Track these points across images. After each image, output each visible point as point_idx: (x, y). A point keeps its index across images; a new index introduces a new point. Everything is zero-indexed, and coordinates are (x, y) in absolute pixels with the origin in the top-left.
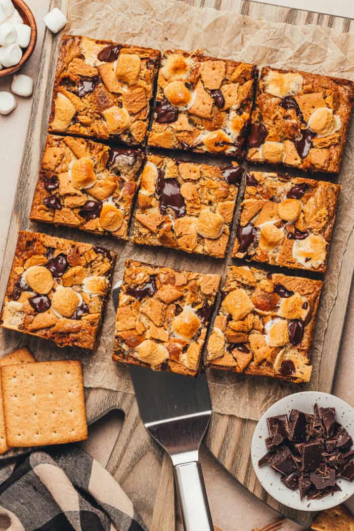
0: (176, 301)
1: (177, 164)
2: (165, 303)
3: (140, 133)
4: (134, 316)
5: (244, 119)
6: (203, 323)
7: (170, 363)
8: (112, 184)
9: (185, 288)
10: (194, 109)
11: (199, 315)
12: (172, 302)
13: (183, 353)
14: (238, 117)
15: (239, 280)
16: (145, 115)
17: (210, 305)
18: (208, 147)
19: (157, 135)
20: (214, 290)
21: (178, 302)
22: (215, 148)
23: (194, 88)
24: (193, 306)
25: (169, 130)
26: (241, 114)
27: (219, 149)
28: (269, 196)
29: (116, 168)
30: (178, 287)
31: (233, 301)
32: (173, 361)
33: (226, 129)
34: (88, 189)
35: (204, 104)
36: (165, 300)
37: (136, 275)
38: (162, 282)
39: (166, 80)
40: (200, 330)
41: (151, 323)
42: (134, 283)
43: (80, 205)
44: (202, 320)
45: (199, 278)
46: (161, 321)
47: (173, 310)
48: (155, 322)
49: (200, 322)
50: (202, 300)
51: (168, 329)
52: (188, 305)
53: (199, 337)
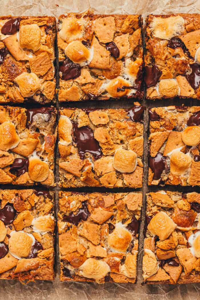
0: (108, 220)
1: (87, 113)
2: (98, 224)
3: (50, 92)
4: (75, 240)
5: (138, 63)
6: (134, 236)
7: (112, 276)
8: (34, 140)
9: (114, 207)
10: (94, 63)
11: (129, 229)
12: (105, 223)
13: (122, 265)
14: (133, 63)
15: (159, 204)
16: (52, 76)
17: (138, 219)
18: (111, 94)
19: (65, 91)
20: (139, 205)
21: (110, 222)
22: (118, 93)
23: (90, 45)
24: (123, 222)
25: (75, 85)
26: (134, 60)
27: (121, 94)
28: (172, 127)
29: (35, 126)
30: (108, 209)
31: (157, 224)
32: (114, 273)
33: (124, 75)
34: (13, 149)
35: (102, 57)
36: (98, 222)
37: (69, 204)
38: (93, 205)
39: (65, 42)
40: (132, 242)
41: (89, 243)
42: (69, 211)
43: (9, 164)
44: (132, 234)
45: (124, 198)
46: (98, 240)
47: (107, 229)
48: (93, 242)
49: (131, 235)
50: (130, 216)
51: (105, 246)
52: (118, 222)
53: (132, 248)
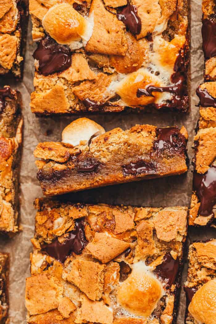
0: (119, 256)
2: (101, 263)
4: (54, 289)
6: (168, 288)
9: (132, 234)
11: (159, 276)
12: (113, 260)
15: (210, 265)
17: (175, 258)
20: (178, 232)
21: (122, 259)
24: (148, 262)
30: (120, 235)
31: (205, 303)
36: (99, 258)
37: (52, 222)
38: (95, 228)
40: (163, 299)
41: (82, 297)
42: (51, 235)
44: (164, 284)
45: (152, 217)
46: (98, 291)
47: (116, 272)
48: (88, 295)
49: (162, 287)
50: (161, 251)
51: (111, 303)
52: (139, 261)
53: (163, 310)
